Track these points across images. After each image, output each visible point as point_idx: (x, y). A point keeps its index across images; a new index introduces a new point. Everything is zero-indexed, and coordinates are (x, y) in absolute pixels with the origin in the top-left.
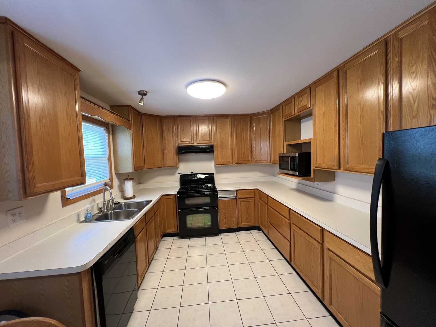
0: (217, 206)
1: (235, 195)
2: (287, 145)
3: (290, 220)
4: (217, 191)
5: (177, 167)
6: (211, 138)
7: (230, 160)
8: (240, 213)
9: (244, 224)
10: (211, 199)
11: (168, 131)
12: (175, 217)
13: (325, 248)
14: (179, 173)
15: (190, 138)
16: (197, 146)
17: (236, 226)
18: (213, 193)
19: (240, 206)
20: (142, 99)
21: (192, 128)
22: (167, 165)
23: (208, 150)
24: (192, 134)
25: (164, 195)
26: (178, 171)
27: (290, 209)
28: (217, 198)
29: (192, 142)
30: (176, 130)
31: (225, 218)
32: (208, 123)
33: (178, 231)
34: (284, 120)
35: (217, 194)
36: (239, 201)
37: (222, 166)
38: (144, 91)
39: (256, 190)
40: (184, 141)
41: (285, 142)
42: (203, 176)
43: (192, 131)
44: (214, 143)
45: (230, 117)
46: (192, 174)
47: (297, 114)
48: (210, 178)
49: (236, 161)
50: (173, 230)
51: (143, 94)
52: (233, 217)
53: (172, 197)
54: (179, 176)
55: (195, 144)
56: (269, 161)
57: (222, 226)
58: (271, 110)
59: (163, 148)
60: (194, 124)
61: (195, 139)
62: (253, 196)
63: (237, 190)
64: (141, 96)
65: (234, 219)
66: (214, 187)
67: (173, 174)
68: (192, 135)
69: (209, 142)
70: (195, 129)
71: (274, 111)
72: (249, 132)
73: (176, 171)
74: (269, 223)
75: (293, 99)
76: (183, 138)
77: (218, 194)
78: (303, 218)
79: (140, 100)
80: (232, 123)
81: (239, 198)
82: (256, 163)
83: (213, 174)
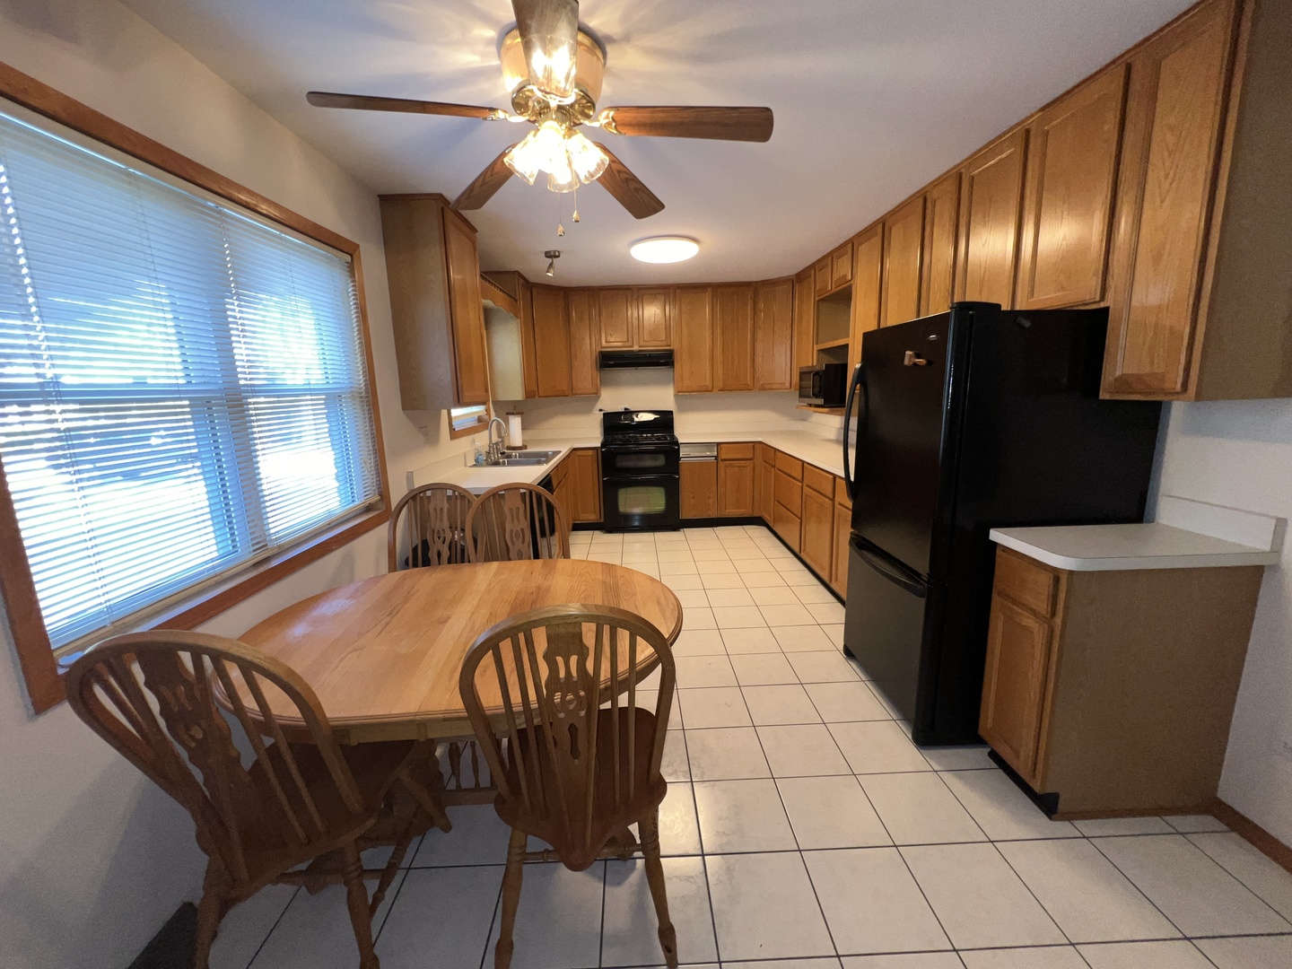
0: (678, 473)
1: (715, 454)
2: (819, 350)
3: (802, 481)
4: (677, 443)
5: (596, 396)
6: (668, 335)
7: (708, 383)
8: (723, 489)
9: (732, 512)
10: (667, 459)
11: (581, 319)
12: (597, 493)
13: (836, 503)
14: (601, 410)
15: (626, 335)
16: (640, 351)
17: (713, 514)
18: (671, 449)
19: (723, 474)
20: (551, 264)
21: (629, 313)
22: (578, 392)
23: (661, 360)
24: (630, 325)
25: (575, 449)
26: (599, 406)
27: (803, 462)
28: (678, 458)
29: (630, 344)
30: (597, 317)
31: (693, 497)
32: (663, 303)
33: (602, 520)
34: (817, 299)
35: (679, 449)
36: (722, 465)
37: (693, 395)
38: (555, 251)
39: (757, 445)
40: (613, 340)
41: (817, 344)
42: (650, 417)
43: (629, 320)
44: (674, 346)
45: (710, 289)
46: (628, 413)
47: (835, 290)
48: (665, 421)
49: (721, 385)
50: (591, 517)
51: (551, 255)
52: (709, 498)
53: (590, 452)
54: (601, 415)
55: (636, 348)
56: (788, 385)
57: (686, 513)
58: (798, 275)
59: (571, 358)
60: (635, 303)
61: (636, 337)
62: (751, 456)
63: (718, 444)
64: (551, 260)
65: (711, 500)
66: (673, 436)
67: (588, 411)
68: (630, 329)
69: (665, 343)
70: (636, 315)
71: (801, 277)
72: (750, 323)
73: (594, 406)
74: (777, 503)
75: (830, 259)
76: (611, 335)
77: (681, 449)
78: (818, 470)
79: (549, 268)
80: (715, 302)
81: (722, 460)
82: (762, 389)
83: (671, 412)
